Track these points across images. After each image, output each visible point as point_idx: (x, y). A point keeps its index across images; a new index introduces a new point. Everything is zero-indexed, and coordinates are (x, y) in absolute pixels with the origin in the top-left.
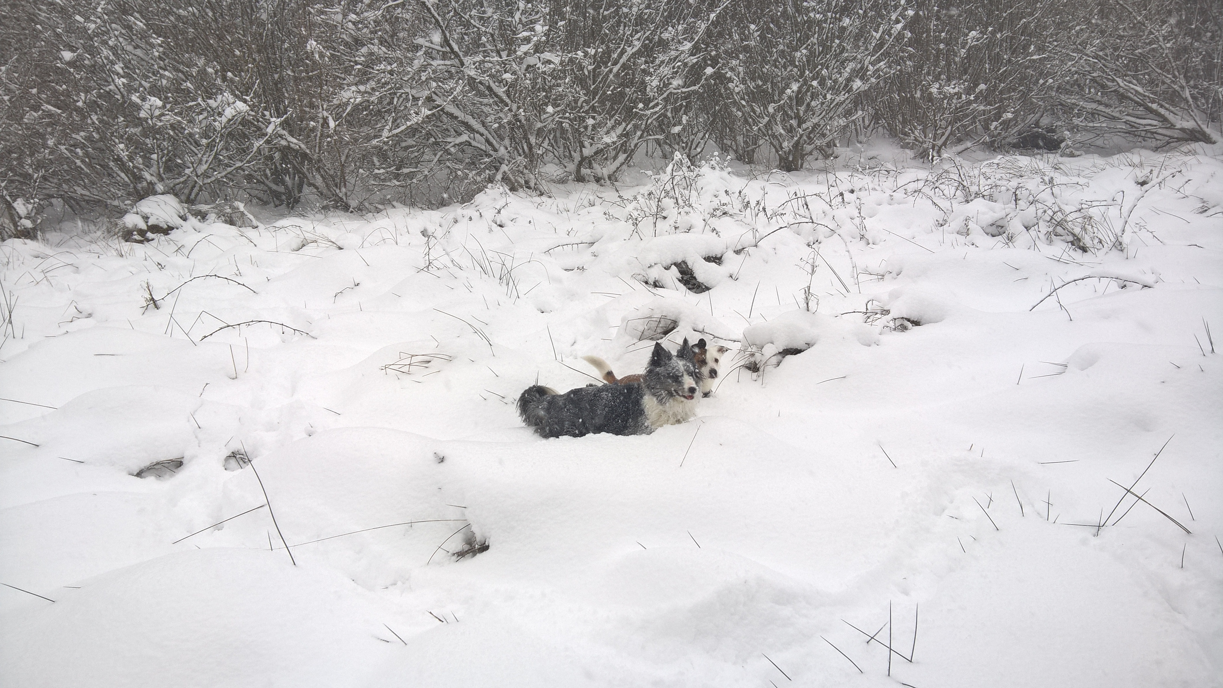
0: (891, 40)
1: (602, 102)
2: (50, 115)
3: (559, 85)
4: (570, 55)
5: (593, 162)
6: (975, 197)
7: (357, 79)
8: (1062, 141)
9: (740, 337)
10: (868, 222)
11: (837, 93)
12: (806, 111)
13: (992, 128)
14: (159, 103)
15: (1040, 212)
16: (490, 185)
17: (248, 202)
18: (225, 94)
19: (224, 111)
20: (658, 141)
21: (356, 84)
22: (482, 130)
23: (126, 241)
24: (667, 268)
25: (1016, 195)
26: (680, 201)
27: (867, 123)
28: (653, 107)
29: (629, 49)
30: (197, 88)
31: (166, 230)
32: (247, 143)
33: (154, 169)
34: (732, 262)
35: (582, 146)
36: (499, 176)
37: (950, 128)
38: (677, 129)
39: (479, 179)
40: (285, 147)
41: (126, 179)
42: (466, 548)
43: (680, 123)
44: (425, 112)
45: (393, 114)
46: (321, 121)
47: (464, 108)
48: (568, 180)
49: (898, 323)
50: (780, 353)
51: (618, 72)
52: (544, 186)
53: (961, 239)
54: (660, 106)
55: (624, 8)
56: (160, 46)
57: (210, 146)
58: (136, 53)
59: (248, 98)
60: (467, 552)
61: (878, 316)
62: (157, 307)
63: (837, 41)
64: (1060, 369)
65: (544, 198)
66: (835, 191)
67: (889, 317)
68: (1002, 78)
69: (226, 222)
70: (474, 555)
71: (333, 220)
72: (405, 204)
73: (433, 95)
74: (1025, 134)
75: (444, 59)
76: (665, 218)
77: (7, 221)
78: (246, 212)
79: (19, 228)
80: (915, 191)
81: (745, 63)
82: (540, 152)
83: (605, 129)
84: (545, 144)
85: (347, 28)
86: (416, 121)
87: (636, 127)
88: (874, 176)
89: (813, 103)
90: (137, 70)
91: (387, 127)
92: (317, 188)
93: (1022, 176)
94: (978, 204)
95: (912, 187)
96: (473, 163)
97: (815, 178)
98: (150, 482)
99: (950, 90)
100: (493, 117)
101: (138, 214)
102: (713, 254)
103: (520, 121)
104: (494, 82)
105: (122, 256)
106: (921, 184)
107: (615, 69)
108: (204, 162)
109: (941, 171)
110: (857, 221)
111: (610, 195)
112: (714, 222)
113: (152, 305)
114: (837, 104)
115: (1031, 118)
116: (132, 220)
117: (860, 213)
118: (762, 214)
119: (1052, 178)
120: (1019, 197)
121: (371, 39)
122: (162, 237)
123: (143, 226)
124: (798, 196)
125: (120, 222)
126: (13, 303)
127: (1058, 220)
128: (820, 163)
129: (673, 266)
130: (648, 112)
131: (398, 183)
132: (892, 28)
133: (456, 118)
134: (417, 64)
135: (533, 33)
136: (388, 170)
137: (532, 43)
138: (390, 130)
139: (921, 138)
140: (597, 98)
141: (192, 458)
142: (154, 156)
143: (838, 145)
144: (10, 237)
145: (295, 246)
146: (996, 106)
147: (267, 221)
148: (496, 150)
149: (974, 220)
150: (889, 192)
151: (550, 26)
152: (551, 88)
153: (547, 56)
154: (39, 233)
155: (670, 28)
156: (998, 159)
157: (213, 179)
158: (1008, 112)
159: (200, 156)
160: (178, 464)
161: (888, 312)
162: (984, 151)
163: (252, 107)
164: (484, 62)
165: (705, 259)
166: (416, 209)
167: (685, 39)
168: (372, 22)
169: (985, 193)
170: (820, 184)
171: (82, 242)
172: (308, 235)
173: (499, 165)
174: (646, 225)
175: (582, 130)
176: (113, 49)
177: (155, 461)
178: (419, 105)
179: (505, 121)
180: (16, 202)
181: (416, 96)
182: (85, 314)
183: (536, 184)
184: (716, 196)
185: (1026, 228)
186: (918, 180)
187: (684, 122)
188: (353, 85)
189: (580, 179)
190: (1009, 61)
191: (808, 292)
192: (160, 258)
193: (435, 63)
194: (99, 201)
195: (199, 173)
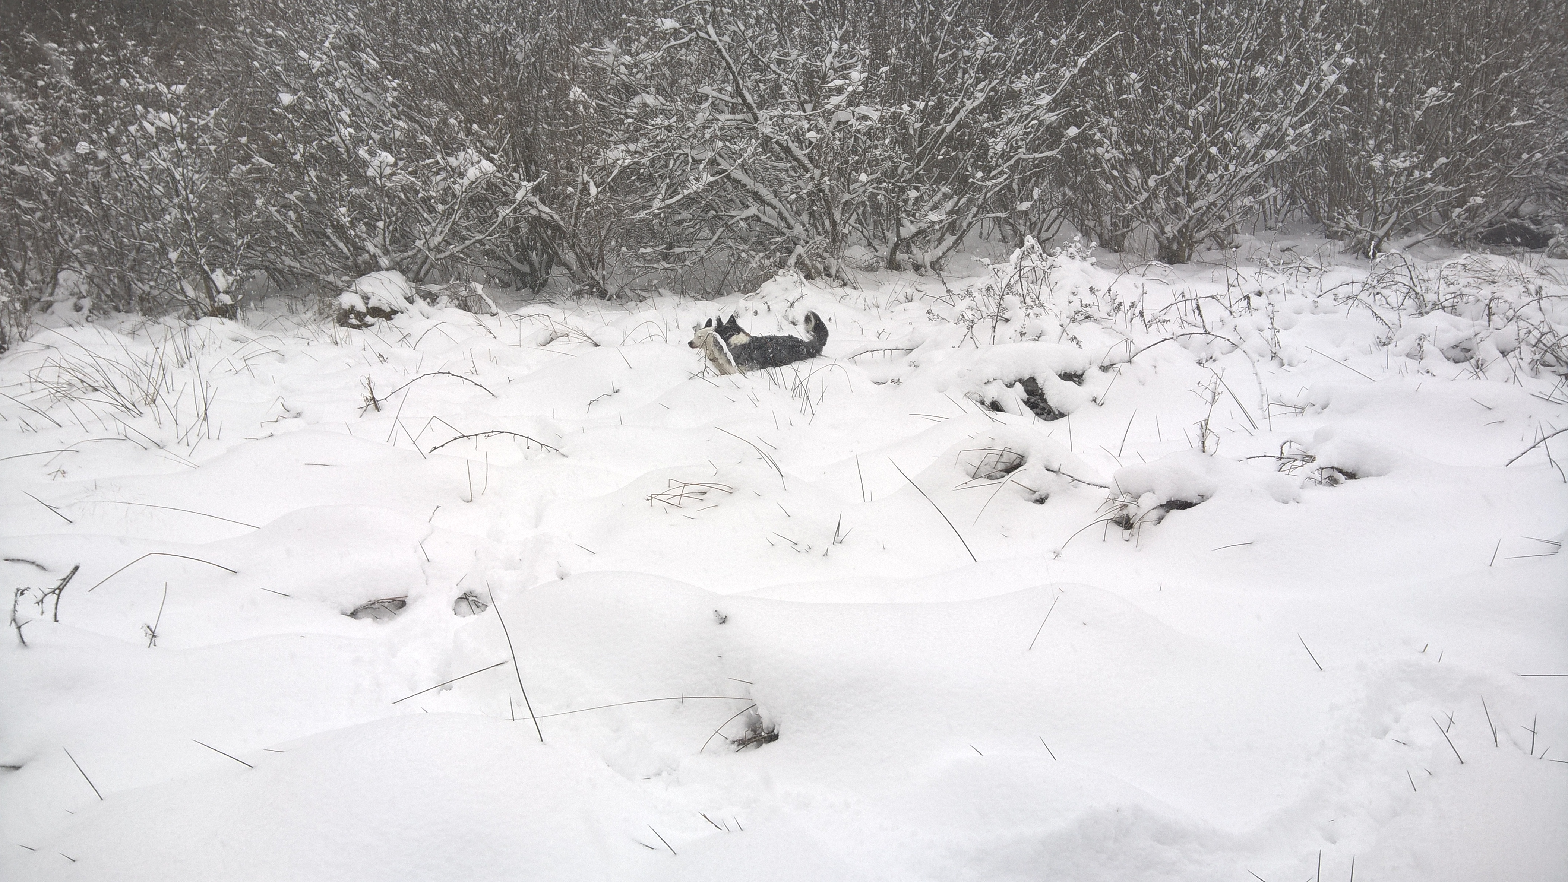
0: (1320, 96)
1: (928, 169)
2: (259, 169)
3: (876, 147)
4: (892, 110)
5: (912, 245)
6: (1432, 309)
7: (627, 135)
8: (1551, 236)
9: (1108, 480)
10: (1282, 336)
11: (1244, 164)
12: (1199, 186)
13: (1454, 215)
14: (391, 160)
15: (1522, 333)
16: (781, 271)
17: (487, 283)
18: (469, 151)
19: (466, 171)
20: (997, 220)
21: (625, 142)
22: (775, 202)
23: (342, 325)
24: (1010, 386)
25: (1489, 308)
26: (1028, 299)
27: (1279, 203)
28: (993, 178)
29: (968, 102)
30: (437, 142)
31: (389, 315)
32: (490, 211)
33: (379, 240)
34: (1096, 382)
35: (899, 224)
36: (792, 260)
37: (1395, 213)
38: (1025, 206)
39: (767, 262)
40: (535, 218)
41: (345, 250)
42: (750, 734)
43: (1029, 197)
44: (707, 178)
45: (668, 180)
46: (580, 187)
47: (754, 173)
48: (878, 267)
49: (1326, 474)
50: (1162, 506)
51: (952, 132)
52: (849, 275)
53: (1413, 364)
54: (1006, 176)
55: (965, 51)
56: (395, 89)
57: (448, 213)
58: (366, 98)
59: (496, 156)
60: (750, 741)
61: (1298, 463)
62: (378, 408)
63: (1246, 96)
64: (1550, 548)
65: (848, 290)
66: (1236, 293)
67: (1315, 465)
68: (1470, 150)
69: (459, 306)
70: (759, 745)
71: (587, 309)
72: (673, 290)
73: (718, 157)
74: (1498, 226)
75: (733, 113)
76: (1007, 320)
77: (203, 296)
78: (484, 296)
79: (216, 304)
80: (1348, 298)
81: (1120, 122)
82: (846, 231)
83: (931, 204)
84: (852, 221)
85: (618, 72)
86: (695, 188)
87: (971, 201)
88: (1291, 274)
89: (1210, 176)
90: (366, 119)
91: (660, 196)
92: (570, 269)
93: (1495, 283)
94: (1436, 320)
95: (1343, 291)
96: (761, 243)
97: (1208, 273)
98: (366, 623)
99: (1399, 163)
100: (790, 186)
101: (356, 293)
102: (1070, 370)
103: (823, 192)
104: (793, 142)
105: (336, 343)
106: (1357, 288)
107: (949, 128)
108: (437, 233)
109: (1383, 271)
110: (1268, 334)
111: (933, 287)
112: (1075, 329)
113: (372, 406)
114: (1241, 178)
115: (1507, 204)
116: (348, 299)
117: (1272, 324)
118: (1137, 320)
119: (1540, 287)
120: (1493, 310)
121: (646, 86)
122: (384, 323)
123: (361, 307)
124: (1187, 297)
125: (335, 302)
126: (210, 396)
127: (1548, 345)
128: (1216, 254)
129: (1018, 383)
130: (989, 183)
131: (667, 266)
132: (1322, 80)
133: (744, 186)
134: (700, 118)
135: (847, 81)
136: (657, 249)
137: (846, 94)
138: (663, 200)
139: (1355, 225)
140: (923, 164)
141: (419, 597)
142: (381, 224)
143: (1239, 231)
144: (205, 314)
145: (541, 340)
146: (1461, 186)
147: (507, 307)
148: (790, 227)
149: (1431, 339)
150: (1312, 298)
151: (869, 72)
152: (865, 151)
153: (863, 110)
154: (239, 311)
155: (1024, 77)
156: (1463, 258)
157: (447, 253)
158: (1476, 195)
159: (434, 225)
160: (400, 604)
161: (1312, 459)
162: (1440, 245)
163: (499, 168)
164: (783, 117)
165: (1060, 376)
166: (688, 299)
167: (1043, 90)
168: (649, 66)
169: (1446, 304)
170: (1216, 282)
171: (288, 324)
172: (558, 328)
173: (793, 245)
174: (983, 329)
175: (901, 204)
176: (341, 92)
177: (373, 599)
178: (701, 169)
179: (805, 191)
180: (215, 273)
181: (697, 158)
182: (293, 413)
183: (837, 271)
184: (1074, 294)
185: (1502, 353)
186: (1353, 282)
187: (1036, 196)
188: (621, 142)
189: (893, 265)
190: (1482, 128)
191: (1204, 427)
192: (381, 348)
193: (722, 117)
194: (311, 275)
195: (432, 245)
